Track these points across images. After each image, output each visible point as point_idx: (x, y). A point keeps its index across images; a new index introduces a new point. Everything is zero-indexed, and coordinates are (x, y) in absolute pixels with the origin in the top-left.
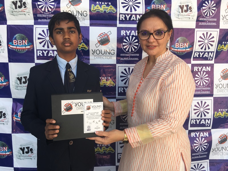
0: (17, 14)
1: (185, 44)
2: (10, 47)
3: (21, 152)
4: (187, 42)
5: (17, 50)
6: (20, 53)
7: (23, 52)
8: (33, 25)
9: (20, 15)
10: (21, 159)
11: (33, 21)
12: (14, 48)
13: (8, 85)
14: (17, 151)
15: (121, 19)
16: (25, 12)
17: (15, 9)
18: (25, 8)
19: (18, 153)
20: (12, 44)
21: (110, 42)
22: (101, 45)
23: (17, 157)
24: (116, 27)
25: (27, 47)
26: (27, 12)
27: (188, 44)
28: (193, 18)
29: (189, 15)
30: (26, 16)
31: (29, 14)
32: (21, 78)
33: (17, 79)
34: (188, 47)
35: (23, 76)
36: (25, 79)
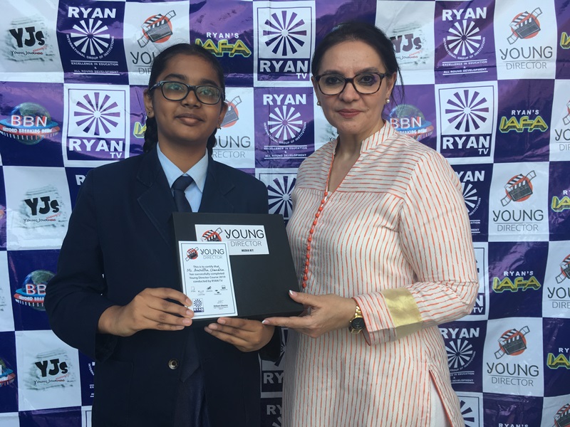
1: (414, 119)
2: (4, 132)
3: (39, 372)
4: (418, 115)
5: (20, 136)
7: (35, 143)
8: (62, 84)
9: (30, 61)
10: (37, 389)
11: (62, 74)
12: (12, 134)
14: (29, 371)
15: (262, 70)
16: (41, 53)
17: (17, 48)
18: (42, 46)
19: (32, 375)
20: (8, 125)
23: (29, 384)
24: (252, 86)
25: (44, 131)
27: (420, 119)
28: (424, 63)
29: (415, 55)
30: (45, 62)
31: (51, 60)
32: (36, 200)
33: (25, 203)
34: (422, 124)
35: (39, 197)
36: (43, 202)
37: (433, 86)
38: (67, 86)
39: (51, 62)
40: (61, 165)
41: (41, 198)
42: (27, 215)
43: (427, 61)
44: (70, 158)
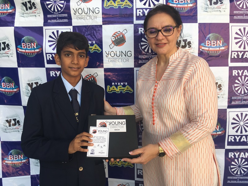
0: (27, 16)
1: (218, 42)
2: (19, 51)
4: (220, 40)
5: (26, 53)
6: (29, 57)
7: (33, 56)
8: (43, 27)
9: (30, 17)
12: (23, 52)
13: (18, 91)
15: (138, 15)
17: (26, 11)
18: (36, 9)
20: (21, 48)
21: (125, 42)
22: (116, 46)
24: (133, 24)
25: (36, 51)
26: (38, 13)
27: (222, 41)
28: (225, 11)
29: (220, 7)
30: (37, 17)
31: (39, 16)
32: (32, 83)
33: (28, 85)
34: (222, 45)
35: (34, 82)
36: (36, 85)
37: (228, 24)
38: (45, 28)
39: (39, 17)
40: (44, 66)
41: (35, 83)
42: (29, 91)
43: (226, 10)
44: (48, 63)
